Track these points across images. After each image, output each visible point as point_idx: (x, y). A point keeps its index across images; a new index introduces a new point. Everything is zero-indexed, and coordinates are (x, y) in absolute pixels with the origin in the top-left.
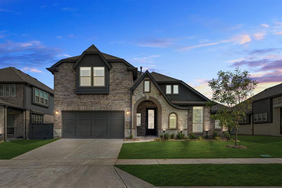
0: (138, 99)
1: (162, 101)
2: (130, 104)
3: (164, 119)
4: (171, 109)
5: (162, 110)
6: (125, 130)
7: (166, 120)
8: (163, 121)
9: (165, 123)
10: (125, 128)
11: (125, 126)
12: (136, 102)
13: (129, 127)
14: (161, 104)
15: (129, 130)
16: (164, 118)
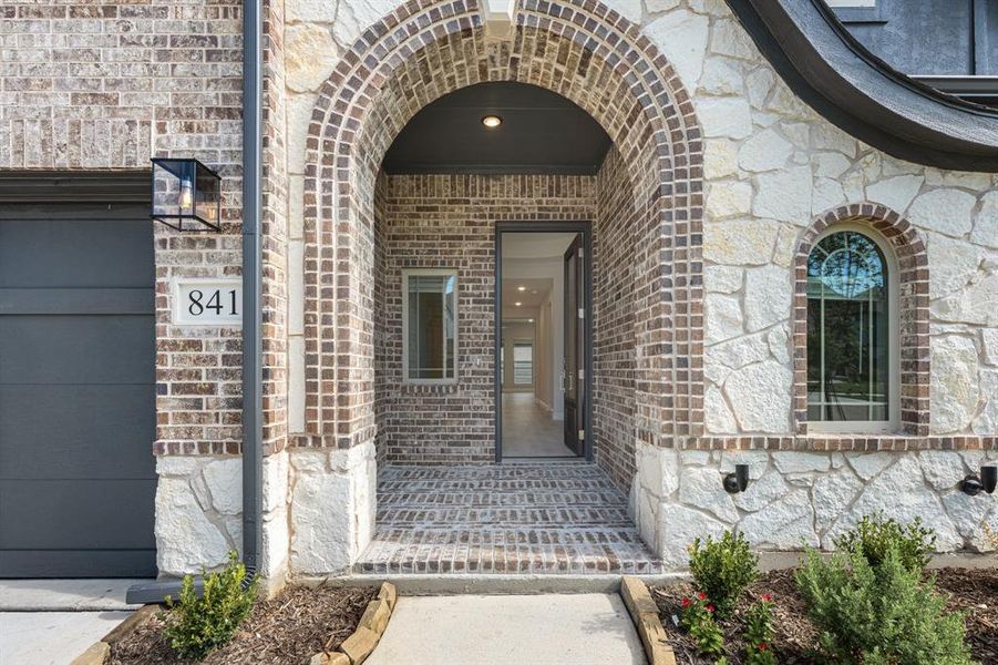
0: (367, 23)
1: (710, 53)
2: (235, 69)
3: (732, 306)
4: (833, 163)
5: (709, 173)
6: (163, 465)
7: (757, 322)
8: (714, 330)
9: (746, 353)
10: (166, 439)
11: (168, 404)
12: (333, 60)
13: (217, 429)
14: (690, 85)
15: (225, 473)
16: (740, 294)
